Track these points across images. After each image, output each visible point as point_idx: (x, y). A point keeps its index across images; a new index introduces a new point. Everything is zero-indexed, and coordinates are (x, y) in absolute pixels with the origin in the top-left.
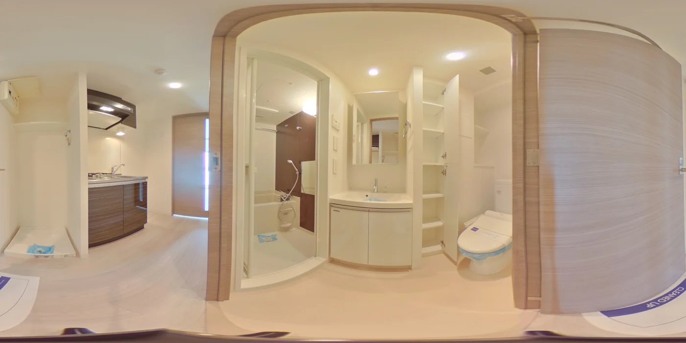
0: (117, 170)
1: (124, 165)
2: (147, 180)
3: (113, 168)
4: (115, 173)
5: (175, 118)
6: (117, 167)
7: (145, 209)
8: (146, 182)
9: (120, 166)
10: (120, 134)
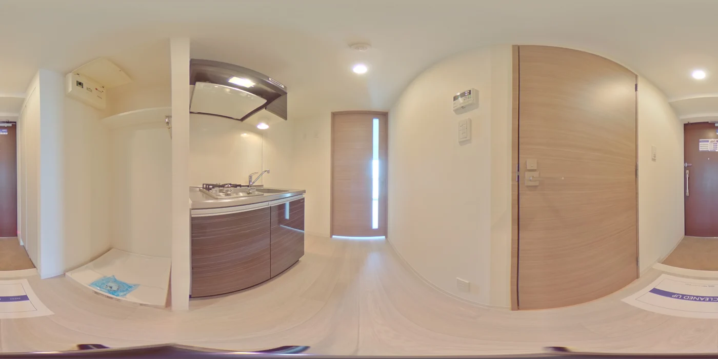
0: (256, 180)
1: (268, 172)
2: (304, 196)
3: (250, 177)
4: (254, 184)
5: (334, 115)
6: (258, 175)
7: (302, 231)
8: (304, 199)
9: (262, 174)
10: (263, 126)
